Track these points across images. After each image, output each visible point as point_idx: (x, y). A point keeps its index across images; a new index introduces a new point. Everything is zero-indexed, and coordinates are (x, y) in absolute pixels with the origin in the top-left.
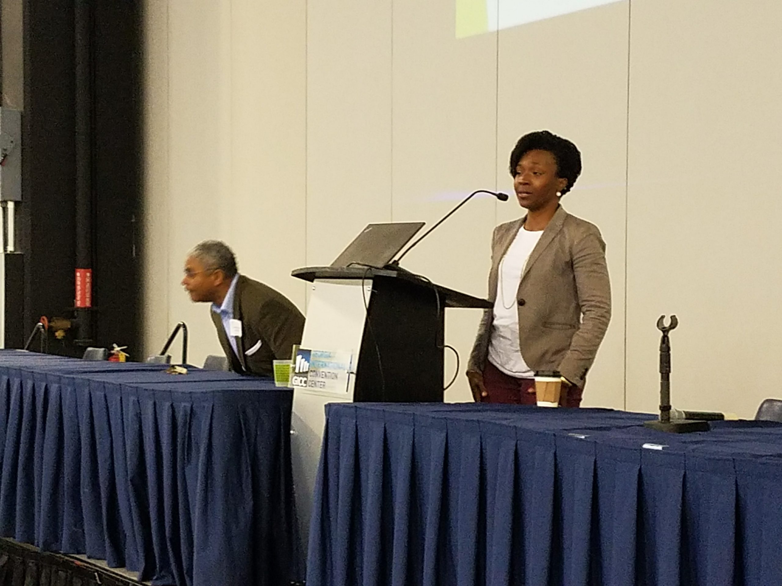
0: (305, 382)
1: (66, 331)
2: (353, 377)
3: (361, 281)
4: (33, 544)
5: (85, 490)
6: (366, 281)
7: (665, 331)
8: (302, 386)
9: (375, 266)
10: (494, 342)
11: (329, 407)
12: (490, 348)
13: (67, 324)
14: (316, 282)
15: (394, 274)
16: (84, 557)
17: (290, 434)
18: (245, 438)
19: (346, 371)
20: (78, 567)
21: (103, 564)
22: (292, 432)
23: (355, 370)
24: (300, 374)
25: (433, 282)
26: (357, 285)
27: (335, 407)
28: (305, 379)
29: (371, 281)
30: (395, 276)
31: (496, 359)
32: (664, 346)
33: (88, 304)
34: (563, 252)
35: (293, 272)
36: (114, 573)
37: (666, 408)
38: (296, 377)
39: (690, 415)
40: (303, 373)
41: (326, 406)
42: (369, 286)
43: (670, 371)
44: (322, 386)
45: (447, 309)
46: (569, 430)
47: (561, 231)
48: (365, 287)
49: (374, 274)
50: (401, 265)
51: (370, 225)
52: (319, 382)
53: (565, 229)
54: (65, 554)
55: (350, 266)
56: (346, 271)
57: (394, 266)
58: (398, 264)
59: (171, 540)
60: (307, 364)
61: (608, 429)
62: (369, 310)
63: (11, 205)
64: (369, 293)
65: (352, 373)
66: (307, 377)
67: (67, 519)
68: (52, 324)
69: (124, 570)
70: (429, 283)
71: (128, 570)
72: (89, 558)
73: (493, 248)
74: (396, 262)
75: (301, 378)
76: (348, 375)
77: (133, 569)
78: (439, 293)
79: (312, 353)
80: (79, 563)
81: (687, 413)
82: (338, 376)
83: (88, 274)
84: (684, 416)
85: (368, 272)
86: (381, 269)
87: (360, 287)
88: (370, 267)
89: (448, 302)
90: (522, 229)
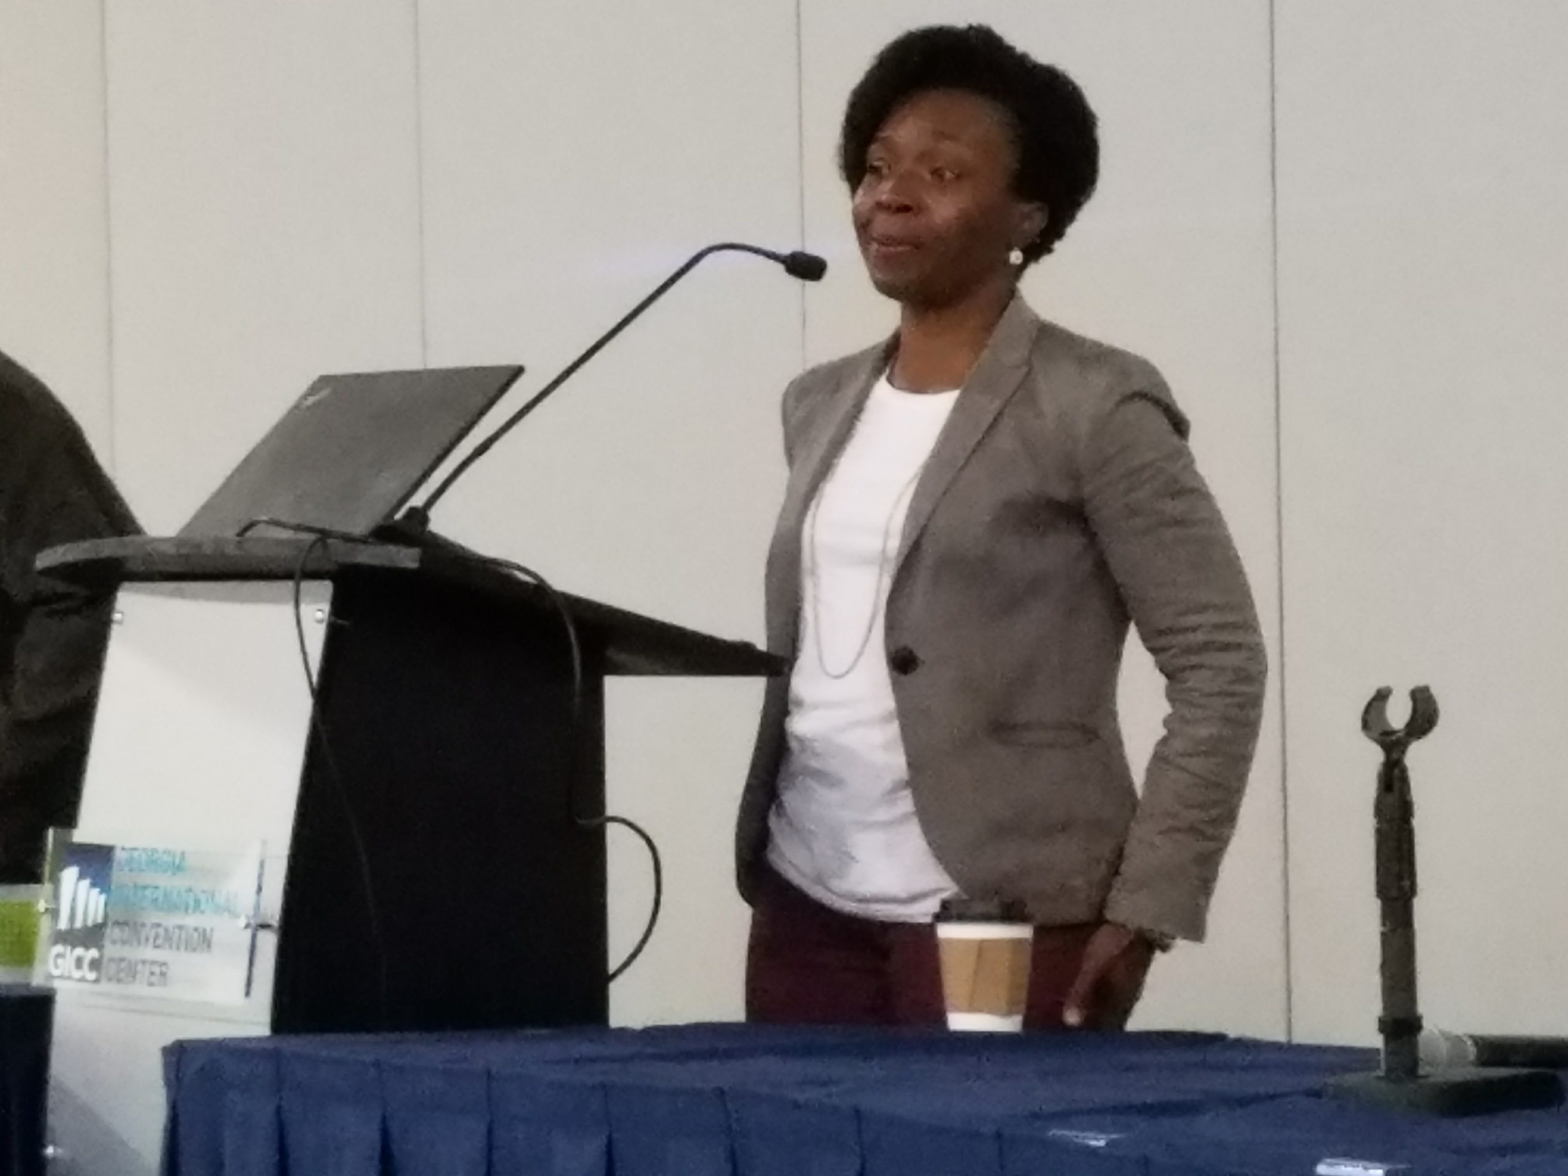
0: (95, 965)
2: (269, 943)
3: (289, 587)
6: (306, 586)
7: (1393, 748)
8: (82, 980)
9: (343, 528)
11: (178, 1055)
15: (407, 558)
17: (46, 1159)
19: (242, 922)
22: (49, 1151)
23: (275, 917)
24: (71, 938)
25: (557, 584)
27: (201, 1055)
29: (326, 588)
30: (413, 565)
32: (1391, 799)
37: (1401, 1025)
38: (59, 948)
40: (87, 931)
41: (165, 1047)
42: (317, 605)
44: (154, 979)
45: (611, 683)
48: (303, 607)
49: (334, 559)
52: (144, 962)
53: (1039, 379)
55: (249, 534)
56: (231, 550)
58: (425, 521)
60: (98, 899)
62: (320, 695)
64: (323, 633)
65: (265, 926)
66: (100, 948)
70: (541, 589)
74: (420, 516)
75: (79, 951)
78: (581, 626)
79: (119, 855)
82: (216, 939)
84: (1472, 1051)
85: (318, 551)
86: (363, 540)
87: (288, 609)
88: (324, 534)
89: (614, 654)
90: (882, 389)
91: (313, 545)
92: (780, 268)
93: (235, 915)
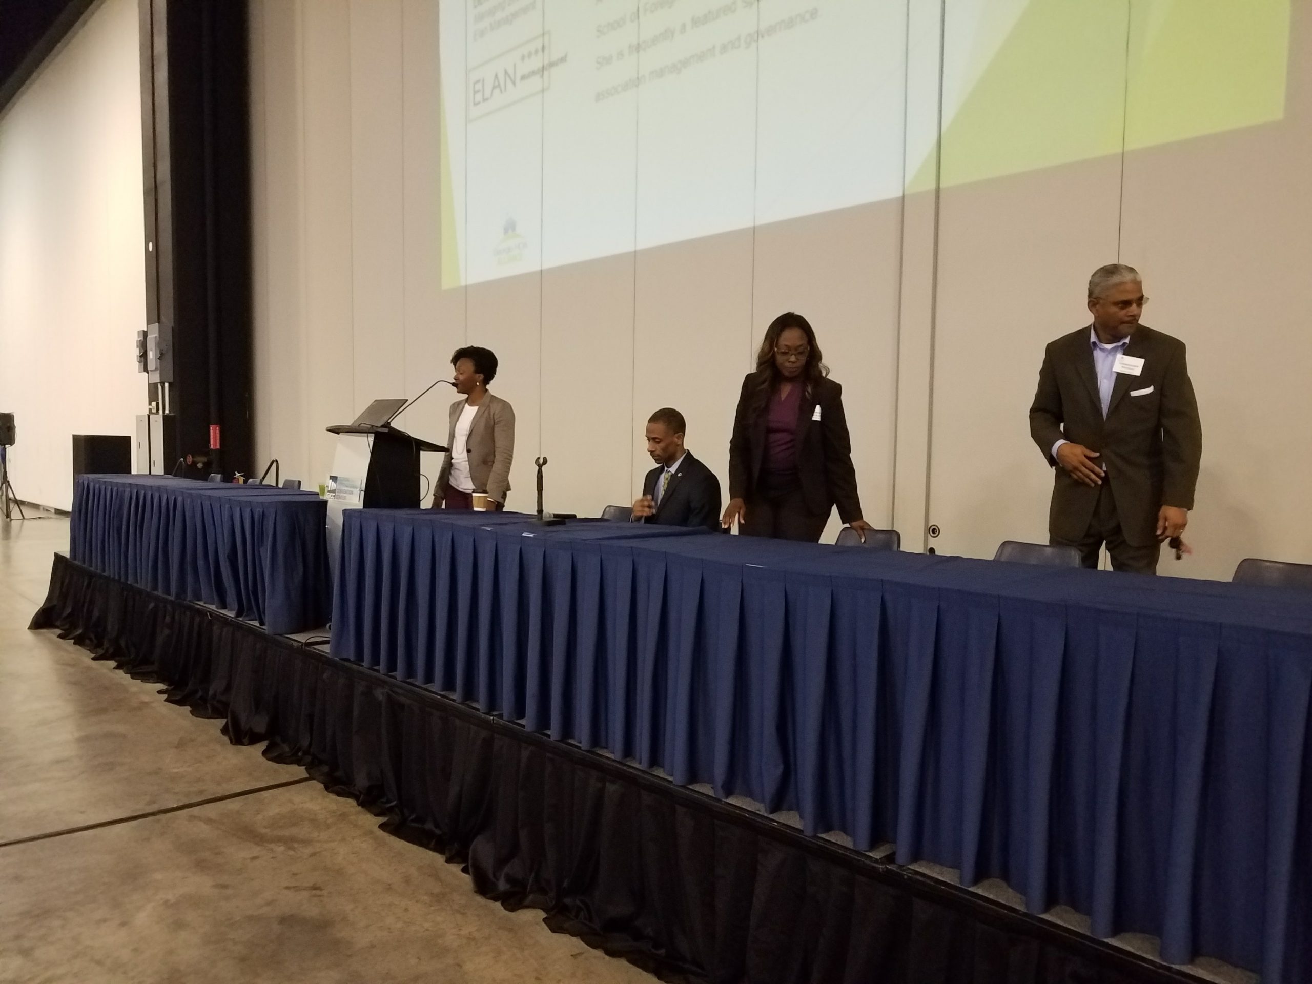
0: (334, 496)
1: (204, 464)
2: (363, 493)
3: (366, 434)
4: (170, 595)
5: (201, 563)
6: (369, 434)
7: (540, 466)
8: (332, 498)
9: (376, 425)
10: (452, 472)
11: (345, 511)
12: (450, 477)
13: (204, 459)
14: (341, 435)
15: (386, 430)
16: (201, 603)
17: (326, 528)
18: (297, 531)
19: (358, 490)
20: (198, 609)
21: (213, 607)
22: (327, 526)
23: (364, 489)
24: (330, 491)
25: (411, 435)
26: (365, 436)
27: (349, 512)
28: (334, 494)
29: (373, 435)
30: (387, 431)
31: (453, 482)
32: (539, 475)
33: (218, 447)
34: (490, 418)
35: (327, 428)
36: (220, 613)
37: (540, 511)
38: (328, 493)
39: (556, 516)
40: (333, 490)
41: (343, 511)
42: (371, 439)
43: (542, 490)
44: (343, 499)
45: (422, 452)
46: (484, 525)
47: (489, 406)
48: (369, 438)
49: (374, 430)
50: (393, 425)
51: (376, 401)
52: (342, 496)
53: (491, 405)
54: (190, 601)
55: (361, 426)
56: (358, 428)
57: (387, 425)
58: (390, 424)
59: (252, 592)
60: (335, 485)
61: (506, 524)
62: (372, 453)
63: (166, 385)
64: (372, 442)
65: (362, 491)
66: (335, 493)
67: (190, 579)
68: (195, 459)
69: (226, 610)
70: (409, 436)
71: (229, 611)
72: (205, 603)
73: (450, 417)
74: (389, 423)
75: (332, 494)
76: (359, 492)
77: (231, 610)
78: (415, 443)
79: (338, 478)
80: (198, 607)
81: (554, 514)
82: (354, 493)
83: (218, 428)
84: (553, 516)
85: (371, 429)
86: (379, 427)
87: (366, 438)
88: (373, 426)
89: (422, 448)
90: (467, 405)
91: (370, 428)
92: (450, 385)
93: (357, 488)
